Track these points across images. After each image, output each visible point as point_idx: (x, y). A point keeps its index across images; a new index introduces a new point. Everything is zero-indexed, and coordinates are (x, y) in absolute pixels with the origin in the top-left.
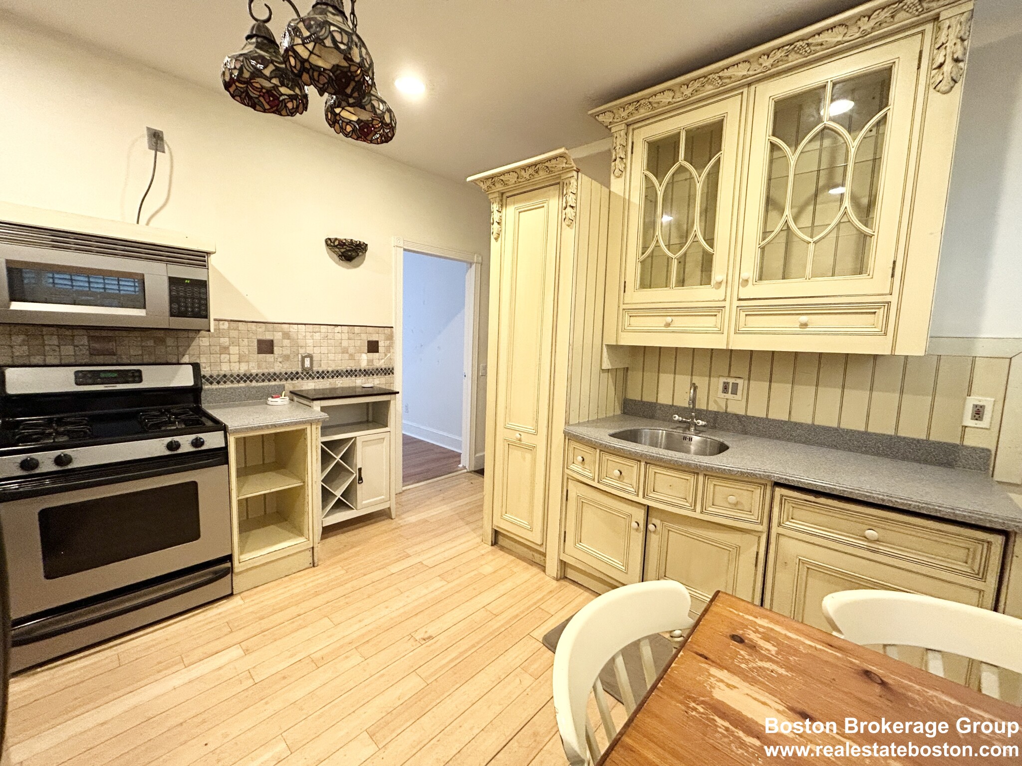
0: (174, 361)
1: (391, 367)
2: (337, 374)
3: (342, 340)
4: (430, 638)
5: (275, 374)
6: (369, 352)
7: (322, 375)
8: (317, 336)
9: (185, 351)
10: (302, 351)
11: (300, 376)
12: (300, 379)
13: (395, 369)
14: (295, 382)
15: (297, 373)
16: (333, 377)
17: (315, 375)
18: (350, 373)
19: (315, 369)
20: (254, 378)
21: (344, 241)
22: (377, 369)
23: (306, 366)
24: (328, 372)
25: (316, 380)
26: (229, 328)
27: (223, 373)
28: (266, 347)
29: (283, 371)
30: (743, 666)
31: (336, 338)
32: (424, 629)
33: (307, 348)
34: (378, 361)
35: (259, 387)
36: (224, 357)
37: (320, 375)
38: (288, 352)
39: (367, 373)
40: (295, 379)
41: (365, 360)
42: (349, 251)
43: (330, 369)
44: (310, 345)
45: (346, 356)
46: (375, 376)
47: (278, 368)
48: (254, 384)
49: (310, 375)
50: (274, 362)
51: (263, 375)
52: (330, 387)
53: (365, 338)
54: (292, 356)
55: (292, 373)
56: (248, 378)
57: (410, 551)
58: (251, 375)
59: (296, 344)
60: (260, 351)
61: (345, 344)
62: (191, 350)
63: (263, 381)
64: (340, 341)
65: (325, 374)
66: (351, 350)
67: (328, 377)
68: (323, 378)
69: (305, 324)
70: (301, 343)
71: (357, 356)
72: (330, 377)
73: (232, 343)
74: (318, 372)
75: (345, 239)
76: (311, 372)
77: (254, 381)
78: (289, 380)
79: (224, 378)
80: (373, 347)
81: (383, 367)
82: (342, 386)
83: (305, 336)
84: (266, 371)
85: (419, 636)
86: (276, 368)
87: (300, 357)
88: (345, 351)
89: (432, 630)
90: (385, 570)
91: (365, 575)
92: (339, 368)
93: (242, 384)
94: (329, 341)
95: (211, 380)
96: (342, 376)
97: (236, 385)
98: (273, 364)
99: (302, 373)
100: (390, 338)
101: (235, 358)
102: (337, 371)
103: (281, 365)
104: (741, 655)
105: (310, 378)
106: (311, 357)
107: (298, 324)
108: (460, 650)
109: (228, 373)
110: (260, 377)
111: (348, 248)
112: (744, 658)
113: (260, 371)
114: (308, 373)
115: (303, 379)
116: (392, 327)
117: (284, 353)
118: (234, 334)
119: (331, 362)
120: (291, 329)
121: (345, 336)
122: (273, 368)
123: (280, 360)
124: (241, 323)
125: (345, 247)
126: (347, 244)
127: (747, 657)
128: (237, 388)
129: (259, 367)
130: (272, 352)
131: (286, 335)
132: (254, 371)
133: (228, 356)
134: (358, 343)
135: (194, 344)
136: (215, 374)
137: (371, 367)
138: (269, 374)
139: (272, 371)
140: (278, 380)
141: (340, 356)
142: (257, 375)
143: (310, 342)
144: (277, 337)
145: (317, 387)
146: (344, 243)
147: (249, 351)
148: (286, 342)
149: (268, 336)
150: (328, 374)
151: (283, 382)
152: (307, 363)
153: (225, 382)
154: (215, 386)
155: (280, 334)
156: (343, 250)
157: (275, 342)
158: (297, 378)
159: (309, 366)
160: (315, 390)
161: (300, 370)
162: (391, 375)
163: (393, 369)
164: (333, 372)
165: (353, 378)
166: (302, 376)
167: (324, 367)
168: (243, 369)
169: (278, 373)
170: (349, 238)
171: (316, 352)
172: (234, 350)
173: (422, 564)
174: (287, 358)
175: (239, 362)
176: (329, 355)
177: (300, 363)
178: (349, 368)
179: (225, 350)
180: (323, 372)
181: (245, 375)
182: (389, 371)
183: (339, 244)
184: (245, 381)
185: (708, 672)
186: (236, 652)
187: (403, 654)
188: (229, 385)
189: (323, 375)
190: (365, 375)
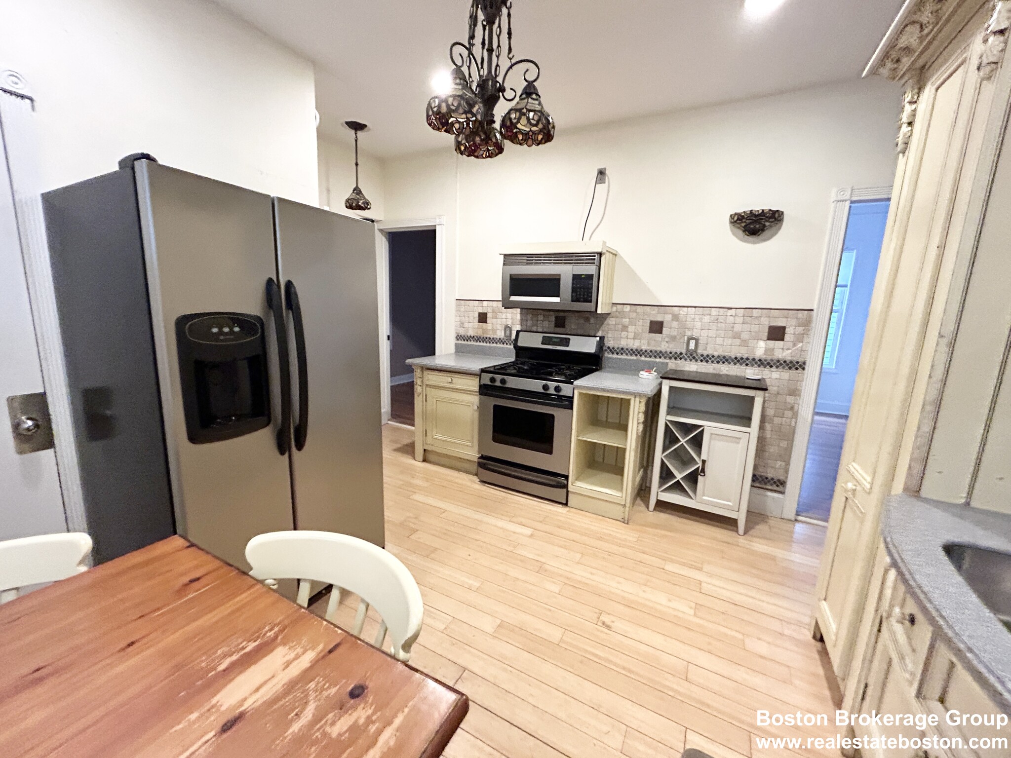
0: (593, 334)
1: (801, 360)
2: (725, 360)
3: (734, 323)
4: (608, 627)
5: (661, 352)
6: (769, 339)
7: (706, 359)
8: (706, 319)
9: (600, 328)
10: (689, 333)
11: (684, 357)
12: (683, 359)
13: (807, 364)
14: (679, 361)
15: (681, 354)
16: (718, 362)
17: (699, 358)
18: (738, 361)
19: (700, 351)
20: (643, 353)
21: (743, 214)
22: (778, 361)
23: (690, 348)
24: (713, 356)
25: (699, 363)
26: (630, 311)
27: (621, 346)
28: (656, 327)
29: (669, 350)
30: (312, 685)
31: (728, 321)
32: (613, 618)
33: (695, 330)
34: (781, 350)
35: (646, 362)
36: (624, 334)
37: (704, 358)
38: (675, 333)
39: (762, 364)
40: (678, 359)
41: (761, 348)
42: (750, 223)
43: (716, 354)
44: (697, 327)
45: (738, 341)
46: (774, 369)
47: (664, 347)
48: (643, 358)
49: (694, 358)
50: (661, 341)
51: (651, 351)
52: (714, 372)
53: (766, 323)
54: (678, 337)
55: (676, 353)
56: (638, 352)
57: (706, 568)
58: (641, 350)
59: (683, 326)
60: (651, 331)
61: (738, 328)
62: (603, 327)
63: (650, 357)
64: (732, 325)
65: (710, 359)
66: (745, 336)
67: (712, 362)
68: (707, 361)
69: (695, 307)
70: (689, 325)
71: (752, 343)
72: (715, 362)
73: (631, 323)
74: (702, 355)
75: (744, 212)
76: (695, 355)
77: (643, 356)
78: (673, 359)
79: (622, 351)
80: (777, 334)
81: (789, 358)
82: (727, 373)
83: (694, 319)
84: (654, 348)
85: (605, 618)
86: (663, 346)
87: (686, 338)
88: (737, 336)
89: (618, 625)
90: (663, 562)
91: (644, 553)
92: (726, 354)
93: (634, 357)
94: (719, 325)
95: (612, 350)
96: (730, 363)
97: (629, 357)
98: (660, 343)
99: (686, 354)
100: (807, 324)
101: (631, 335)
102: (724, 357)
103: (667, 345)
104: (329, 688)
105: (694, 360)
106: (697, 340)
107: (688, 307)
108: (611, 658)
109: (625, 347)
110: (648, 354)
111: (748, 221)
112: (323, 689)
113: (649, 348)
114: (691, 355)
115: (686, 360)
116: (812, 310)
117: (671, 334)
118: (633, 315)
119: (718, 347)
120: (681, 312)
121: (739, 320)
122: (660, 347)
123: (667, 339)
124: (639, 306)
125: (744, 220)
126: (746, 217)
127: (325, 694)
128: (630, 360)
129: (649, 345)
130: (661, 332)
131: (676, 317)
132: (644, 348)
133: (626, 333)
134: (755, 328)
135: (606, 322)
136: (616, 346)
137: (769, 358)
138: (656, 352)
139: (658, 349)
140: (663, 358)
141: (729, 341)
142: (646, 351)
143: (698, 325)
144: (667, 318)
145: (699, 370)
146: (743, 216)
147: (642, 330)
148: (675, 324)
149: (659, 318)
150: (713, 359)
151: (667, 361)
152: (692, 345)
153: (622, 354)
154: (615, 356)
155: (670, 316)
156: (743, 225)
157: (665, 324)
158: (681, 359)
159: (693, 348)
160: (697, 372)
161: (684, 351)
162: (800, 371)
163: (804, 363)
164: (719, 357)
165: (743, 367)
166: (686, 357)
167: (710, 351)
168: (635, 345)
169: (664, 351)
170: (747, 209)
171: (703, 336)
172: (631, 328)
173: (701, 584)
174: (673, 338)
175: (634, 339)
176: (717, 338)
177: (685, 344)
178: (739, 356)
179: (625, 328)
180: (708, 356)
181: (637, 350)
182: (798, 366)
183: (738, 219)
184: (636, 355)
185: (309, 649)
186: (528, 531)
187: (576, 615)
188: (624, 357)
189: (708, 359)
190: (759, 366)
